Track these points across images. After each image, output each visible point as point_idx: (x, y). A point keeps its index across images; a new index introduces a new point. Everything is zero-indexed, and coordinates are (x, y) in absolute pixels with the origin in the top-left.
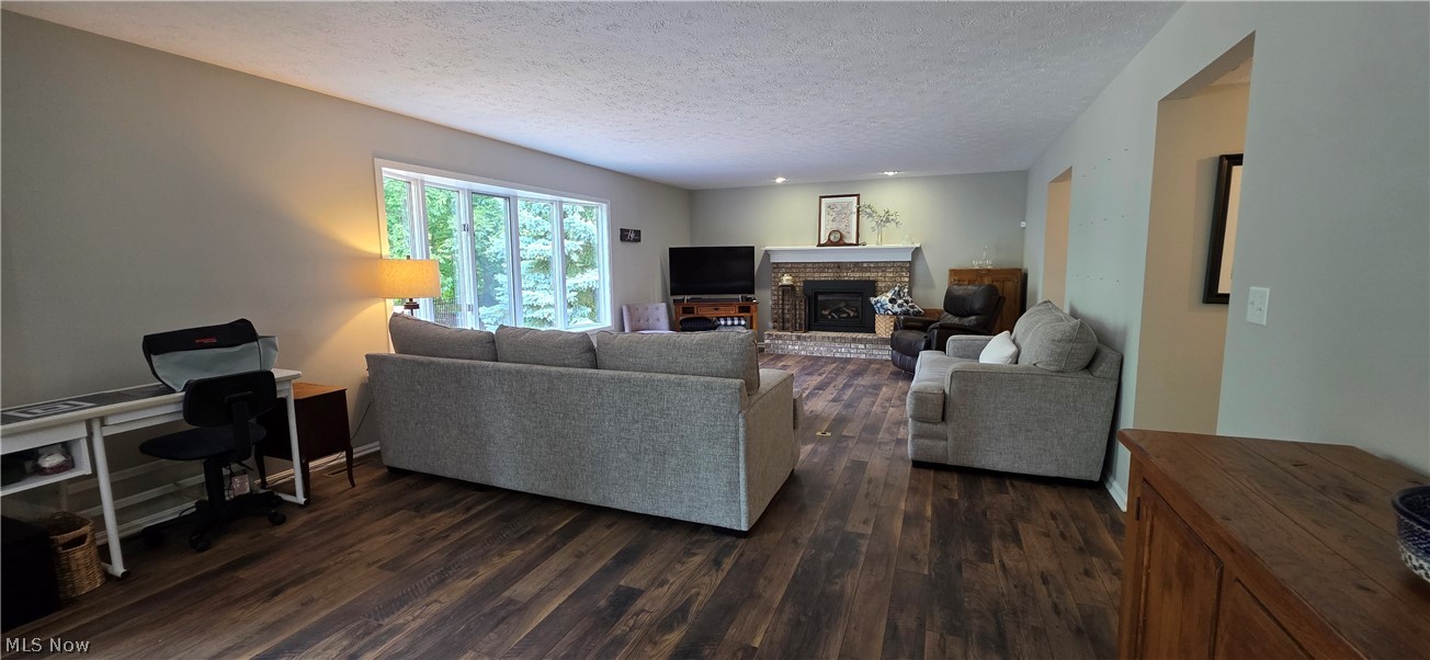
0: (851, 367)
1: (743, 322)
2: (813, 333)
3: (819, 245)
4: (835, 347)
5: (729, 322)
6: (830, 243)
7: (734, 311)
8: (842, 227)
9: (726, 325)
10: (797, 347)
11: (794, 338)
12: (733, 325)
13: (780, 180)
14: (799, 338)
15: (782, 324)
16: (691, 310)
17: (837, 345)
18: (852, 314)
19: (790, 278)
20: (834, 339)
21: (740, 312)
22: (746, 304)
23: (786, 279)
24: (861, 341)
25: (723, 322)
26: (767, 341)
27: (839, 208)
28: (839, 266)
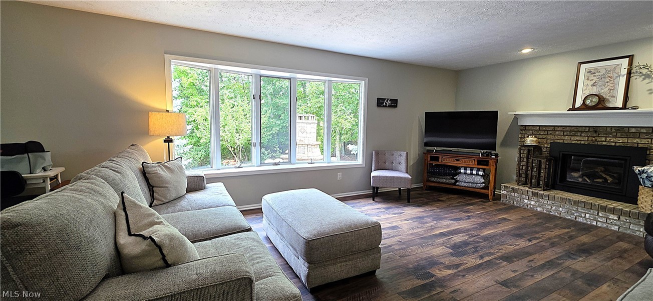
0: (585, 239)
1: (481, 173)
2: (552, 193)
3: (573, 109)
4: (577, 211)
5: (468, 172)
6: (585, 107)
7: (473, 163)
8: (604, 92)
9: (465, 173)
10: (533, 203)
11: (530, 194)
12: (471, 174)
13: (526, 51)
14: (535, 194)
15: (526, 179)
16: (437, 159)
17: (580, 210)
18: (610, 180)
19: (535, 139)
20: (577, 203)
21: (478, 164)
22: (485, 159)
23: (530, 140)
24: (613, 211)
25: (462, 171)
26: (503, 192)
27: (603, 72)
28: (596, 130)
